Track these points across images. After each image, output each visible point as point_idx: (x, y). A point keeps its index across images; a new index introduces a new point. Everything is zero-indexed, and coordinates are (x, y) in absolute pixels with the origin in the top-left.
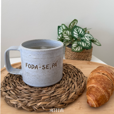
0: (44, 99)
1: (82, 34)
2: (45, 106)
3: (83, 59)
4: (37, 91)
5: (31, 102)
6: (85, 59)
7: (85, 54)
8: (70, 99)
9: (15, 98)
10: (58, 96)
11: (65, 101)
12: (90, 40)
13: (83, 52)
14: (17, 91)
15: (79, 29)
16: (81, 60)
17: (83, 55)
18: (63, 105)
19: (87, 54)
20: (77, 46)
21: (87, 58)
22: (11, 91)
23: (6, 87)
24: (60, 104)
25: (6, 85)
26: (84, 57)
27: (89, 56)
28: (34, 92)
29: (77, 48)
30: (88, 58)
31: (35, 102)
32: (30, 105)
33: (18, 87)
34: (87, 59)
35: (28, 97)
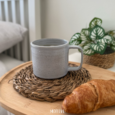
0: (38, 91)
1: (100, 35)
2: (36, 96)
3: (96, 64)
4: (38, 84)
5: (28, 90)
6: (99, 64)
7: (99, 59)
8: (60, 96)
9: (19, 85)
10: (51, 91)
11: (54, 96)
12: (105, 43)
13: (96, 57)
14: (24, 81)
15: (100, 29)
16: (93, 65)
17: (95, 60)
18: (51, 99)
19: (101, 59)
20: (89, 49)
21: (101, 64)
22: (19, 80)
23: (18, 76)
24: (49, 98)
25: (19, 75)
26: (97, 62)
27: (105, 62)
28: (35, 84)
29: (88, 51)
30: (104, 64)
31: (30, 91)
32: (26, 92)
33: (26, 78)
34: (102, 66)
35: (27, 87)
